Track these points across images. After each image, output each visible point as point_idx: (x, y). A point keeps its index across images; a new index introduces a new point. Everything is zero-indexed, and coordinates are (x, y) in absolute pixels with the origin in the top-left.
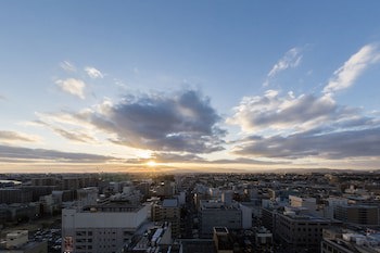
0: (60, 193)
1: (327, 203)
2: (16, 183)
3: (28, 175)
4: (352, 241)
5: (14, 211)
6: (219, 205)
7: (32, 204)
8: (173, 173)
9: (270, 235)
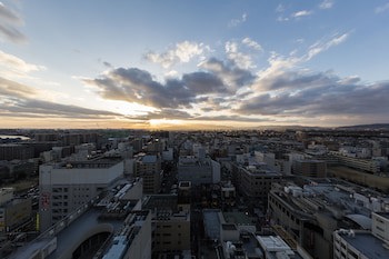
0: (60, 149)
1: (287, 159)
2: (23, 138)
3: (37, 131)
4: (291, 193)
5: (11, 168)
6: (194, 161)
7: (31, 161)
8: (168, 130)
9: (233, 189)
